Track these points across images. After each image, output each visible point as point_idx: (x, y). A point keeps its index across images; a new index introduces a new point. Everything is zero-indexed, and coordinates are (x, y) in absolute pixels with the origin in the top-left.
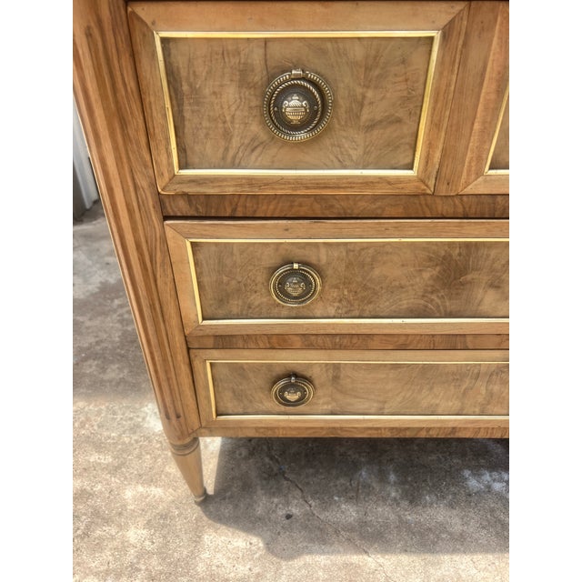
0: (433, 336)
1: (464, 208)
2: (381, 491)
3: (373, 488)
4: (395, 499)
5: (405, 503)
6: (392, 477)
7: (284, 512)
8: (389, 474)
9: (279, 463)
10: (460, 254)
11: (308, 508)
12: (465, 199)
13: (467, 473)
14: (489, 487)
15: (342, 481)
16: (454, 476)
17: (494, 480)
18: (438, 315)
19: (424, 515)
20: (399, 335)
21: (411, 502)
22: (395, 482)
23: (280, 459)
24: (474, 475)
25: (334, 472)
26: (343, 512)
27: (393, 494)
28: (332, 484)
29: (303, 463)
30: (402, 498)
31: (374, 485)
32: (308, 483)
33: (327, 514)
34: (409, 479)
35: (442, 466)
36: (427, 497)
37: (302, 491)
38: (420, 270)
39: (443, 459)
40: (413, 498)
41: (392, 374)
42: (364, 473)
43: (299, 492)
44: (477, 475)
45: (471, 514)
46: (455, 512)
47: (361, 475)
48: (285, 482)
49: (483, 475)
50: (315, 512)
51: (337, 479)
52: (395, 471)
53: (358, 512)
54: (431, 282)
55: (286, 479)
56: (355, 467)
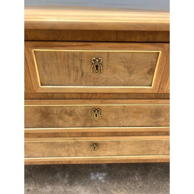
0: (48, 133)
1: (39, 96)
2: (62, 181)
3: (59, 180)
4: (65, 184)
5: (68, 185)
6: (67, 176)
7: (27, 189)
8: (66, 175)
9: (31, 172)
10: (45, 109)
11: (35, 187)
12: (38, 94)
13: (92, 174)
14: (97, 178)
15: (50, 177)
16: (87, 175)
17: (100, 176)
18: (47, 127)
19: (73, 188)
20: (37, 133)
21: (70, 184)
22: (67, 178)
23: (32, 171)
24: (94, 174)
25: (48, 174)
26: (47, 189)
27: (65, 182)
28: (46, 179)
29: (39, 172)
30: (68, 183)
31: (60, 179)
32: (38, 179)
33: (41, 189)
34: (73, 176)
35: (85, 171)
36: (76, 183)
37: (35, 181)
38: (35, 114)
39: (86, 169)
40: (71, 183)
41: (42, 145)
42: (58, 175)
43: (34, 182)
44: (95, 174)
45: (89, 188)
46: (83, 187)
47: (57, 175)
48: (31, 178)
49: (96, 174)
50: (37, 189)
51: (49, 177)
52: (69, 174)
53: (51, 188)
54: (40, 117)
55: (31, 177)
56: (56, 172)
